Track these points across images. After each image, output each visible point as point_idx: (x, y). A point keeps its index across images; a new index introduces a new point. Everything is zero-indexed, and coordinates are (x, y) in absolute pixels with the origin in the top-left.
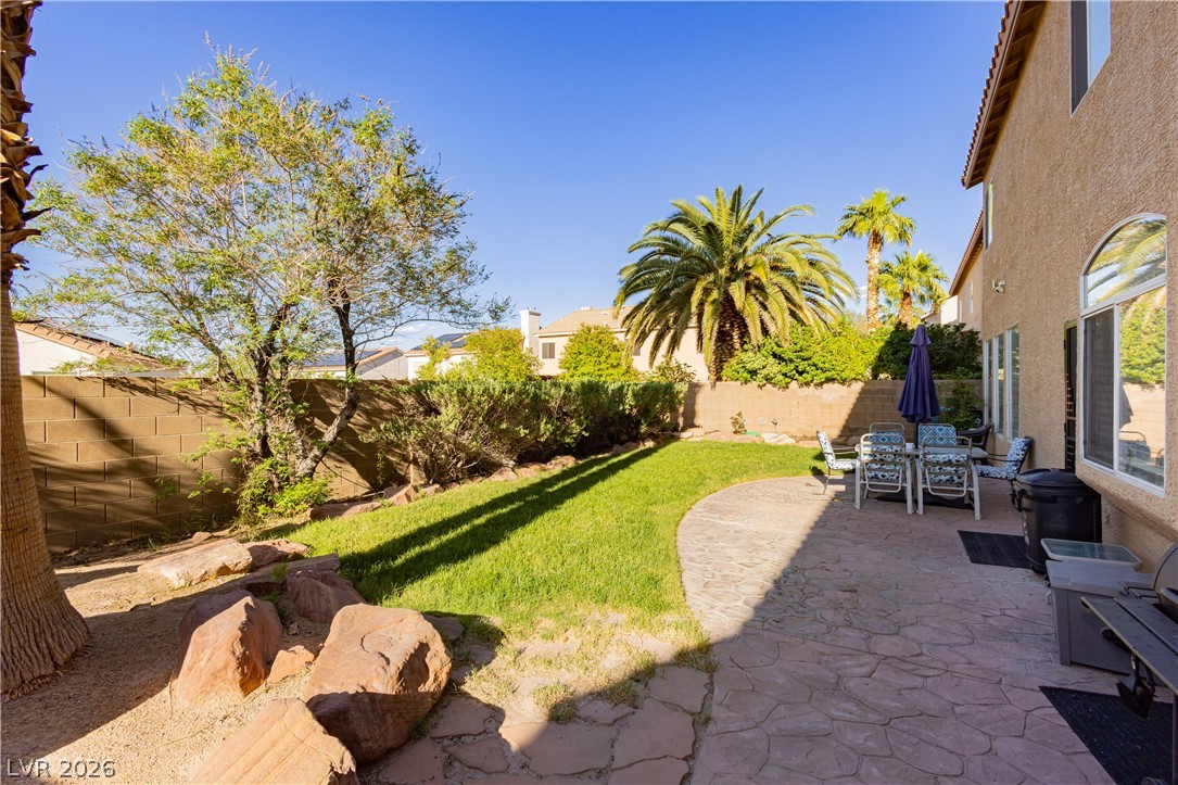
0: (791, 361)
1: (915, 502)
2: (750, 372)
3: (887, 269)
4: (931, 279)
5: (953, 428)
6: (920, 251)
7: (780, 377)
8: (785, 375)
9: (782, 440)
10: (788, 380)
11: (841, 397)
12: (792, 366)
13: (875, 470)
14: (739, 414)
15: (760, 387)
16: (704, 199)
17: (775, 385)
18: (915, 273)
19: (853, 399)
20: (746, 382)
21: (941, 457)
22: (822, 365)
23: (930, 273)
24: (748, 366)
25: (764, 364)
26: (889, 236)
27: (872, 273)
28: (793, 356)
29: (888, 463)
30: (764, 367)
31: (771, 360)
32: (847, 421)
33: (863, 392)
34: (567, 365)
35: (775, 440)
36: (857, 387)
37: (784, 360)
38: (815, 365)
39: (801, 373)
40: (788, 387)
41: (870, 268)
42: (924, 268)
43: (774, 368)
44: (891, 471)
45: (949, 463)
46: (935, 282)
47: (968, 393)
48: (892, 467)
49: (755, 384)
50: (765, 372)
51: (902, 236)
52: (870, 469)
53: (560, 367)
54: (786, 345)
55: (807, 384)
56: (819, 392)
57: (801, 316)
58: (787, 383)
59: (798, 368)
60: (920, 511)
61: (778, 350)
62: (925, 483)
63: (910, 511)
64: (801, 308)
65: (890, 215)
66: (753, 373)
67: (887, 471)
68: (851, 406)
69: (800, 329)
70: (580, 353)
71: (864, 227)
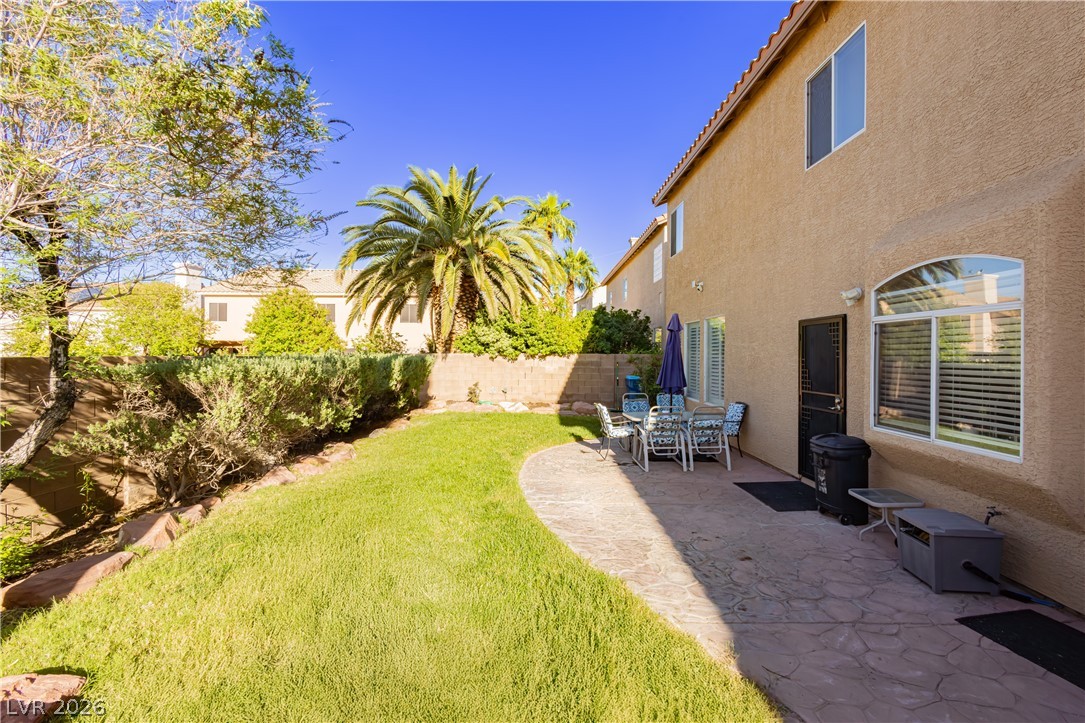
0: (521, 335)
1: (688, 460)
2: (483, 345)
4: (588, 272)
6: (581, 249)
7: (511, 350)
8: (516, 348)
9: (518, 408)
10: (517, 352)
11: (560, 368)
12: (522, 340)
13: (657, 436)
14: (476, 385)
15: (492, 358)
17: (505, 357)
18: (577, 264)
19: (569, 370)
20: (480, 353)
21: (706, 422)
22: (547, 340)
23: (587, 267)
24: (483, 339)
25: (498, 337)
28: (523, 331)
29: (667, 430)
30: (497, 341)
31: (504, 334)
32: (565, 388)
33: (578, 364)
34: (258, 330)
35: (514, 408)
36: (574, 358)
37: (516, 335)
38: (541, 340)
39: (528, 347)
40: (516, 359)
42: (583, 262)
43: (506, 342)
44: (668, 436)
45: (710, 427)
46: (591, 274)
48: (669, 433)
49: (487, 356)
50: (497, 345)
52: (653, 436)
53: (246, 330)
54: (518, 321)
55: (533, 356)
56: (542, 363)
57: (529, 295)
58: (517, 356)
59: (526, 342)
60: (692, 469)
61: (510, 326)
62: (693, 445)
63: (685, 469)
64: (527, 288)
65: (560, 216)
66: (486, 345)
67: (666, 437)
68: (568, 375)
69: (526, 308)
70: (275, 317)
71: (542, 221)
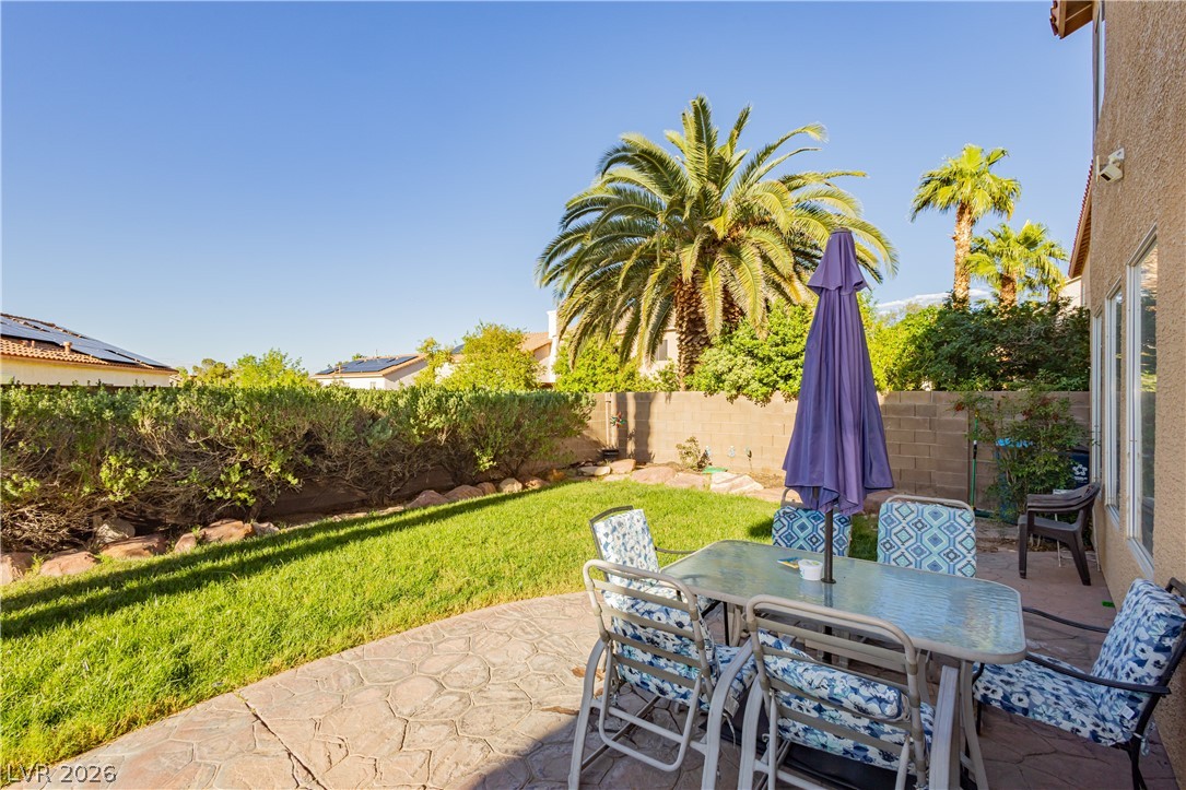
0: (770, 360)
3: (980, 247)
4: (1044, 258)
5: (969, 514)
6: (1028, 223)
7: (755, 385)
8: (762, 382)
9: (741, 485)
10: (767, 389)
12: (771, 368)
15: (731, 399)
16: (673, 135)
17: (750, 397)
18: (1018, 250)
20: (711, 392)
23: (1040, 250)
26: (981, 203)
27: (960, 252)
28: (771, 353)
30: (730, 370)
31: (741, 359)
37: (760, 359)
39: (785, 379)
40: (768, 400)
41: (959, 247)
42: (1030, 243)
43: (745, 371)
46: (1050, 263)
47: (1056, 417)
49: (723, 395)
50: (731, 377)
51: (1000, 204)
54: (762, 336)
58: (767, 395)
65: (986, 177)
66: (718, 378)
